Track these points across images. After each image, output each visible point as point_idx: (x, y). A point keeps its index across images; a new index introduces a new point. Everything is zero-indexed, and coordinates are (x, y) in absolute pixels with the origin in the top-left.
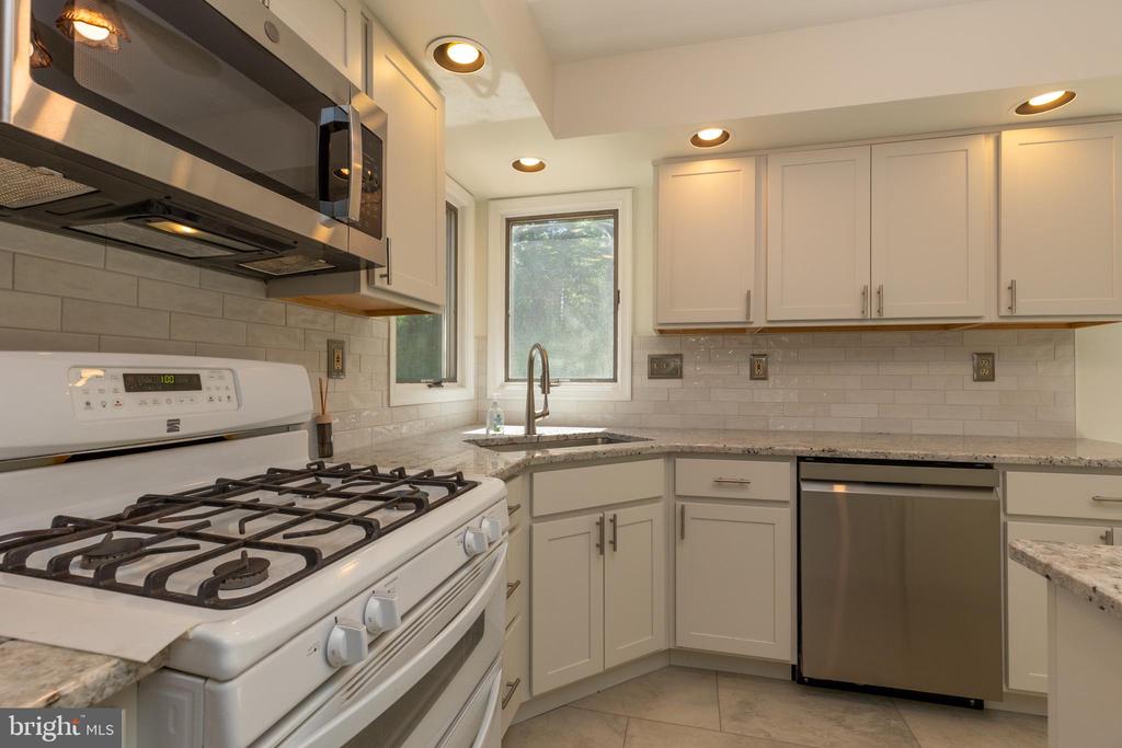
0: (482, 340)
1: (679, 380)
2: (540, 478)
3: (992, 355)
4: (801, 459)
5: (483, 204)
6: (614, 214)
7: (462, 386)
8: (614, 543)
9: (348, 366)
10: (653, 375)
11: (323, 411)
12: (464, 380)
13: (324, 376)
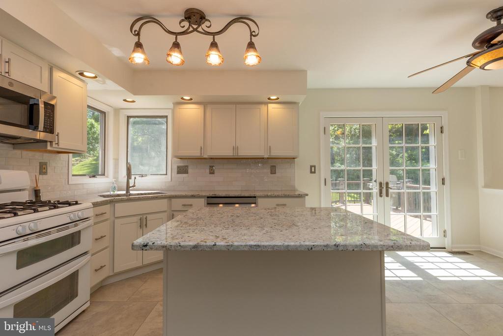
0: (117, 161)
1: (187, 175)
2: (117, 205)
3: (275, 166)
4: (208, 197)
5: (117, 111)
6: (166, 117)
7: (107, 177)
8: (146, 225)
9: (49, 170)
10: (179, 172)
11: (37, 186)
12: (108, 175)
13: (37, 174)
